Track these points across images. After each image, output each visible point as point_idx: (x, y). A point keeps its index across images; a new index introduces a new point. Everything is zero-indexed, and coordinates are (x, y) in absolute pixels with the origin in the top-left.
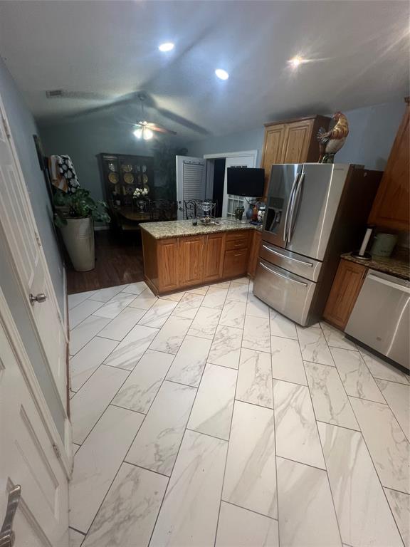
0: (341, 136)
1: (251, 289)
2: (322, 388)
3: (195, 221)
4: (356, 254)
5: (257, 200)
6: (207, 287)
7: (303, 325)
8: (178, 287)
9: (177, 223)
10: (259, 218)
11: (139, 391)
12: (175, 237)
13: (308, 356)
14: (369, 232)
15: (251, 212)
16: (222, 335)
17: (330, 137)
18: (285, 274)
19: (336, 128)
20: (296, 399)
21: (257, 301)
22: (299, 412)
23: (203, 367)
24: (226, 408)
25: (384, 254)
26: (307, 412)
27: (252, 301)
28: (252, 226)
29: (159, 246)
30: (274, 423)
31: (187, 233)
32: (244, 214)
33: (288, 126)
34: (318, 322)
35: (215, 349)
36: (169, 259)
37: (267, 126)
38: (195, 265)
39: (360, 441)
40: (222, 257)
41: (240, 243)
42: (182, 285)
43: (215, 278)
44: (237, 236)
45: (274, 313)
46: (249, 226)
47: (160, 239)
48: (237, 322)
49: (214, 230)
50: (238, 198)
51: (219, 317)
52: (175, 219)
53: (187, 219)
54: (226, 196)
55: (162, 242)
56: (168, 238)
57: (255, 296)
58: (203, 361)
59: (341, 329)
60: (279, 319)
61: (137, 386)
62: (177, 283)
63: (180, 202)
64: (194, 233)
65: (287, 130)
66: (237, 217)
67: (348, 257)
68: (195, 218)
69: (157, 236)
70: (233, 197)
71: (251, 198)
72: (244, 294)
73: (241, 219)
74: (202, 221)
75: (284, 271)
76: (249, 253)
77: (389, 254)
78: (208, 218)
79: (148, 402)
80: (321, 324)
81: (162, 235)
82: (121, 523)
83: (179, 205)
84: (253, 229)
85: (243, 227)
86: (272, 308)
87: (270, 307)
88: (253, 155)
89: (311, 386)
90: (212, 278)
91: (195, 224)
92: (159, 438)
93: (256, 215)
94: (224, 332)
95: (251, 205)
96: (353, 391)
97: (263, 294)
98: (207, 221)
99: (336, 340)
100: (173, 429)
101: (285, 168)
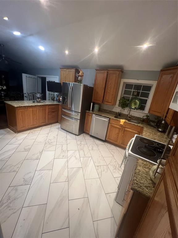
0: (82, 76)
1: (60, 127)
2: (82, 150)
3: (34, 101)
4: (89, 110)
5: (60, 94)
6: (41, 128)
7: (78, 134)
8: (27, 128)
9: (25, 101)
10: (61, 100)
11: (13, 166)
12: (25, 107)
13: (79, 143)
14: (92, 104)
15: (58, 98)
16: (49, 142)
17: (79, 76)
18: (73, 119)
19: (80, 74)
20: (75, 154)
21: (62, 130)
22: (75, 157)
23: (41, 153)
24: (51, 161)
25: (97, 110)
26: (78, 156)
27: (60, 130)
28: (58, 103)
29: (17, 111)
30: (68, 161)
31: (30, 105)
32: (55, 99)
33: (68, 70)
34: (83, 133)
35: (46, 147)
36: (22, 116)
37: (61, 68)
38: (35, 118)
39: (91, 159)
40: (47, 115)
41: (54, 109)
42: (29, 127)
43: (45, 124)
44: (53, 107)
45: (68, 133)
46: (57, 103)
47: (17, 107)
48: (55, 138)
49: (43, 104)
50: (52, 93)
51: (47, 137)
52: (24, 100)
53: (30, 100)
54: (47, 92)
55: (18, 108)
56: (21, 107)
57: (62, 129)
58: (41, 151)
59: (88, 134)
60: (70, 134)
61: (12, 164)
62: (27, 126)
63: (25, 94)
64: (34, 105)
65: (67, 71)
66: (52, 100)
67: (88, 111)
68: (34, 100)
69: (16, 106)
70: (50, 93)
71: (58, 93)
72: (57, 128)
73: (54, 101)
74: (37, 101)
75: (72, 118)
76: (58, 113)
77: (98, 110)
78: (40, 100)
79: (18, 168)
80: (84, 134)
81: (18, 106)
82: (12, 201)
83: (25, 95)
84: (59, 104)
85: (55, 103)
86: (68, 131)
87: (67, 131)
88: (57, 78)
89: (79, 150)
90: (43, 124)
91: (34, 102)
92: (24, 176)
93: (60, 99)
94: (49, 141)
95: (57, 96)
96: (90, 149)
97: (64, 127)
98: (39, 101)
99: (88, 137)
100: (30, 172)
101: (68, 84)
